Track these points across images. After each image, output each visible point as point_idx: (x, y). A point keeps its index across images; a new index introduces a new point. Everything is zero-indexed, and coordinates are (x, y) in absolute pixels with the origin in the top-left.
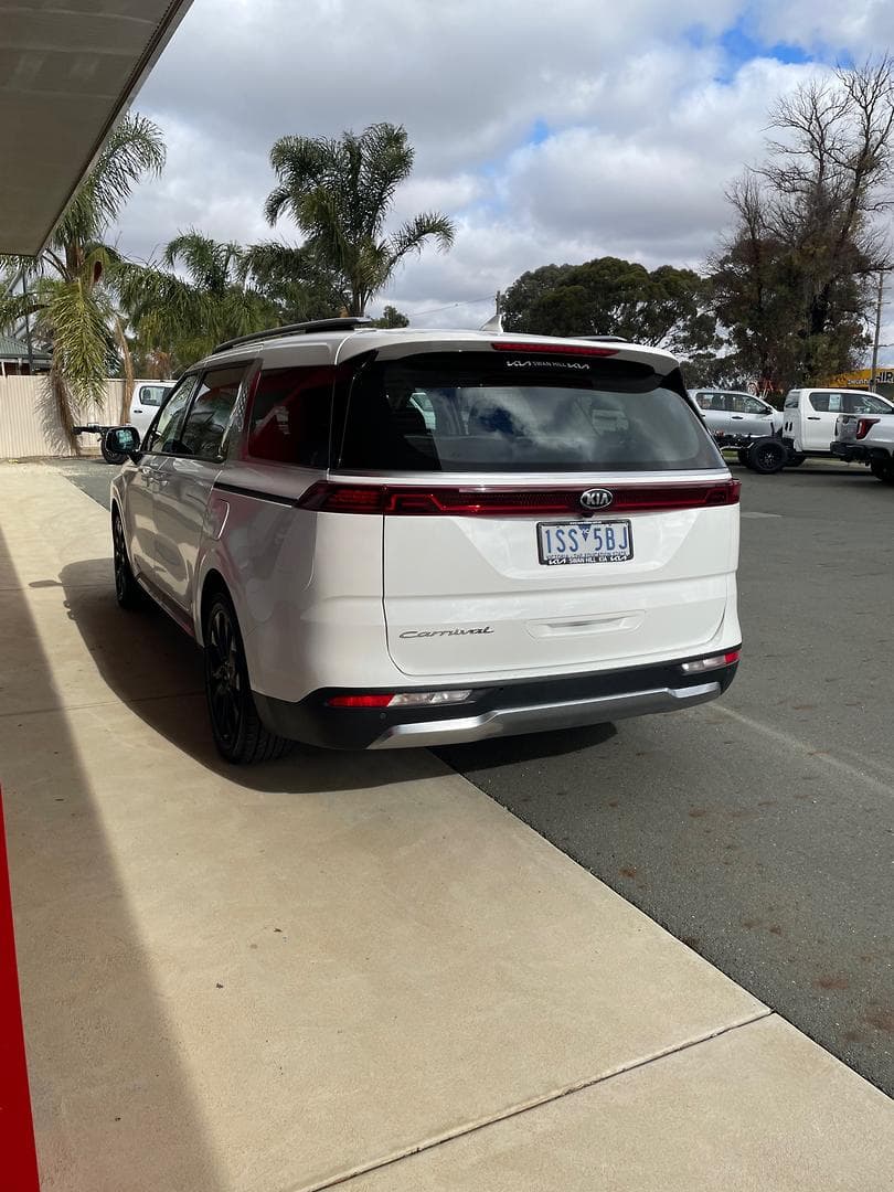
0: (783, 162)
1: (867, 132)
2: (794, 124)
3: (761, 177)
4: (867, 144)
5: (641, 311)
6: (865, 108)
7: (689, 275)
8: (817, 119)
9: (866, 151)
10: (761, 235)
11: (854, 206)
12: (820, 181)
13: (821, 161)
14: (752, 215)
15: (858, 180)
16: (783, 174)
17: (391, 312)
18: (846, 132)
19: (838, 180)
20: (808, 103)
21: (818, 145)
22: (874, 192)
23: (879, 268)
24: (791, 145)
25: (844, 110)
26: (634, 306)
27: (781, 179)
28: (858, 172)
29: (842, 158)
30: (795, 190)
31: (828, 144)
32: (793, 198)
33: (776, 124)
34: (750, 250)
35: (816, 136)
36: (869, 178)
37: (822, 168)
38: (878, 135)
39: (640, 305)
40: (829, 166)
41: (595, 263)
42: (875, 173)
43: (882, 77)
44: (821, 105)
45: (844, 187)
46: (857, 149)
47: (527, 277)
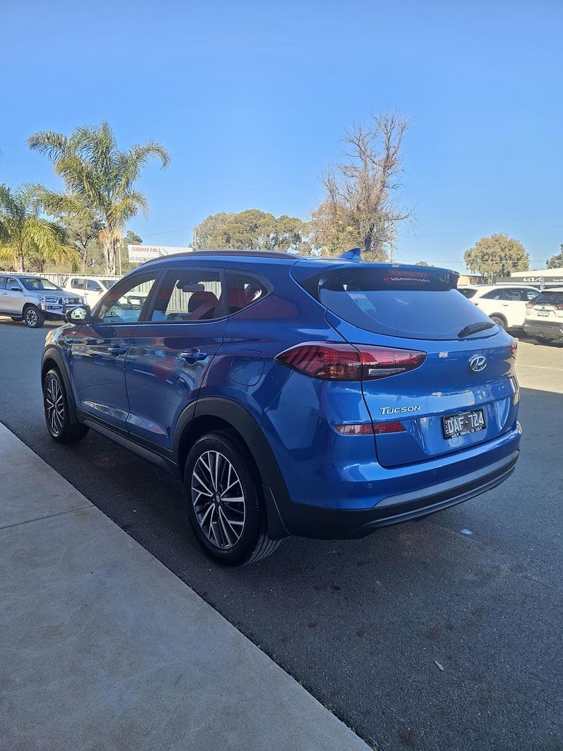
0: (346, 161)
1: (388, 147)
2: (352, 141)
4: (388, 154)
5: (273, 239)
6: (387, 135)
7: (296, 221)
9: (387, 157)
10: (338, 199)
11: (383, 186)
12: (365, 172)
13: (365, 161)
14: (332, 189)
15: (384, 172)
16: (346, 168)
17: (130, 233)
19: (374, 172)
21: (363, 153)
22: (392, 179)
23: (397, 219)
24: (350, 152)
26: (268, 236)
27: (346, 170)
28: (384, 168)
29: (376, 160)
30: (353, 176)
31: (369, 153)
32: (353, 181)
36: (390, 171)
37: (366, 165)
38: (393, 149)
39: (272, 235)
40: (370, 164)
41: (247, 212)
42: (392, 169)
44: (364, 133)
45: (378, 175)
46: (384, 156)
47: (210, 218)
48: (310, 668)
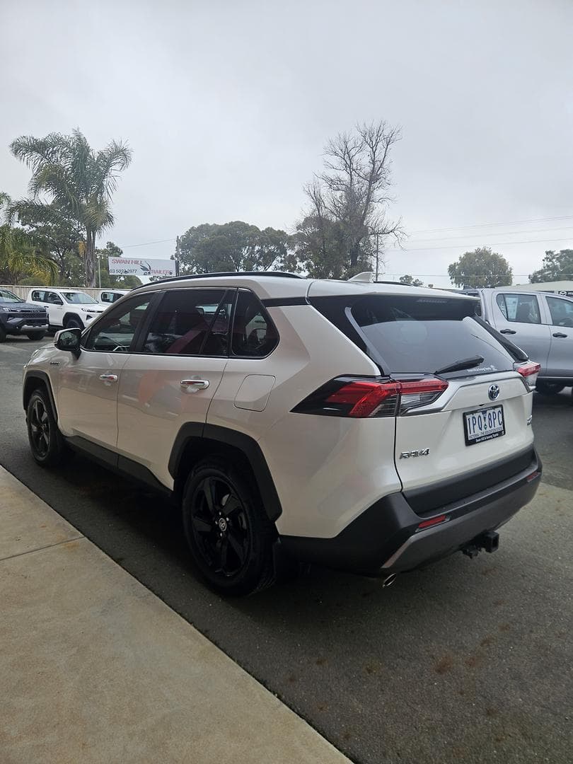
0: (332, 174)
1: (373, 161)
2: (336, 154)
3: (320, 180)
4: (374, 167)
5: (258, 251)
6: (372, 148)
7: (281, 233)
8: (348, 153)
9: (373, 171)
10: (324, 212)
11: (368, 200)
12: (351, 185)
13: (351, 175)
14: (318, 202)
15: (370, 186)
16: (332, 180)
17: (111, 245)
18: (363, 160)
19: (360, 186)
20: (342, 143)
21: (349, 167)
22: (378, 193)
23: (383, 233)
24: (335, 165)
25: (361, 149)
26: (253, 248)
27: (332, 183)
28: (370, 182)
29: (361, 174)
30: (339, 190)
31: (355, 166)
32: (339, 194)
33: (327, 153)
34: (317, 221)
35: (348, 162)
36: (376, 184)
37: (352, 179)
38: (379, 163)
39: (257, 248)
40: (355, 178)
41: (231, 224)
42: (378, 183)
43: (381, 132)
44: (350, 145)
45: (364, 189)
46: (368, 169)
47: (192, 229)
48: (321, 709)
